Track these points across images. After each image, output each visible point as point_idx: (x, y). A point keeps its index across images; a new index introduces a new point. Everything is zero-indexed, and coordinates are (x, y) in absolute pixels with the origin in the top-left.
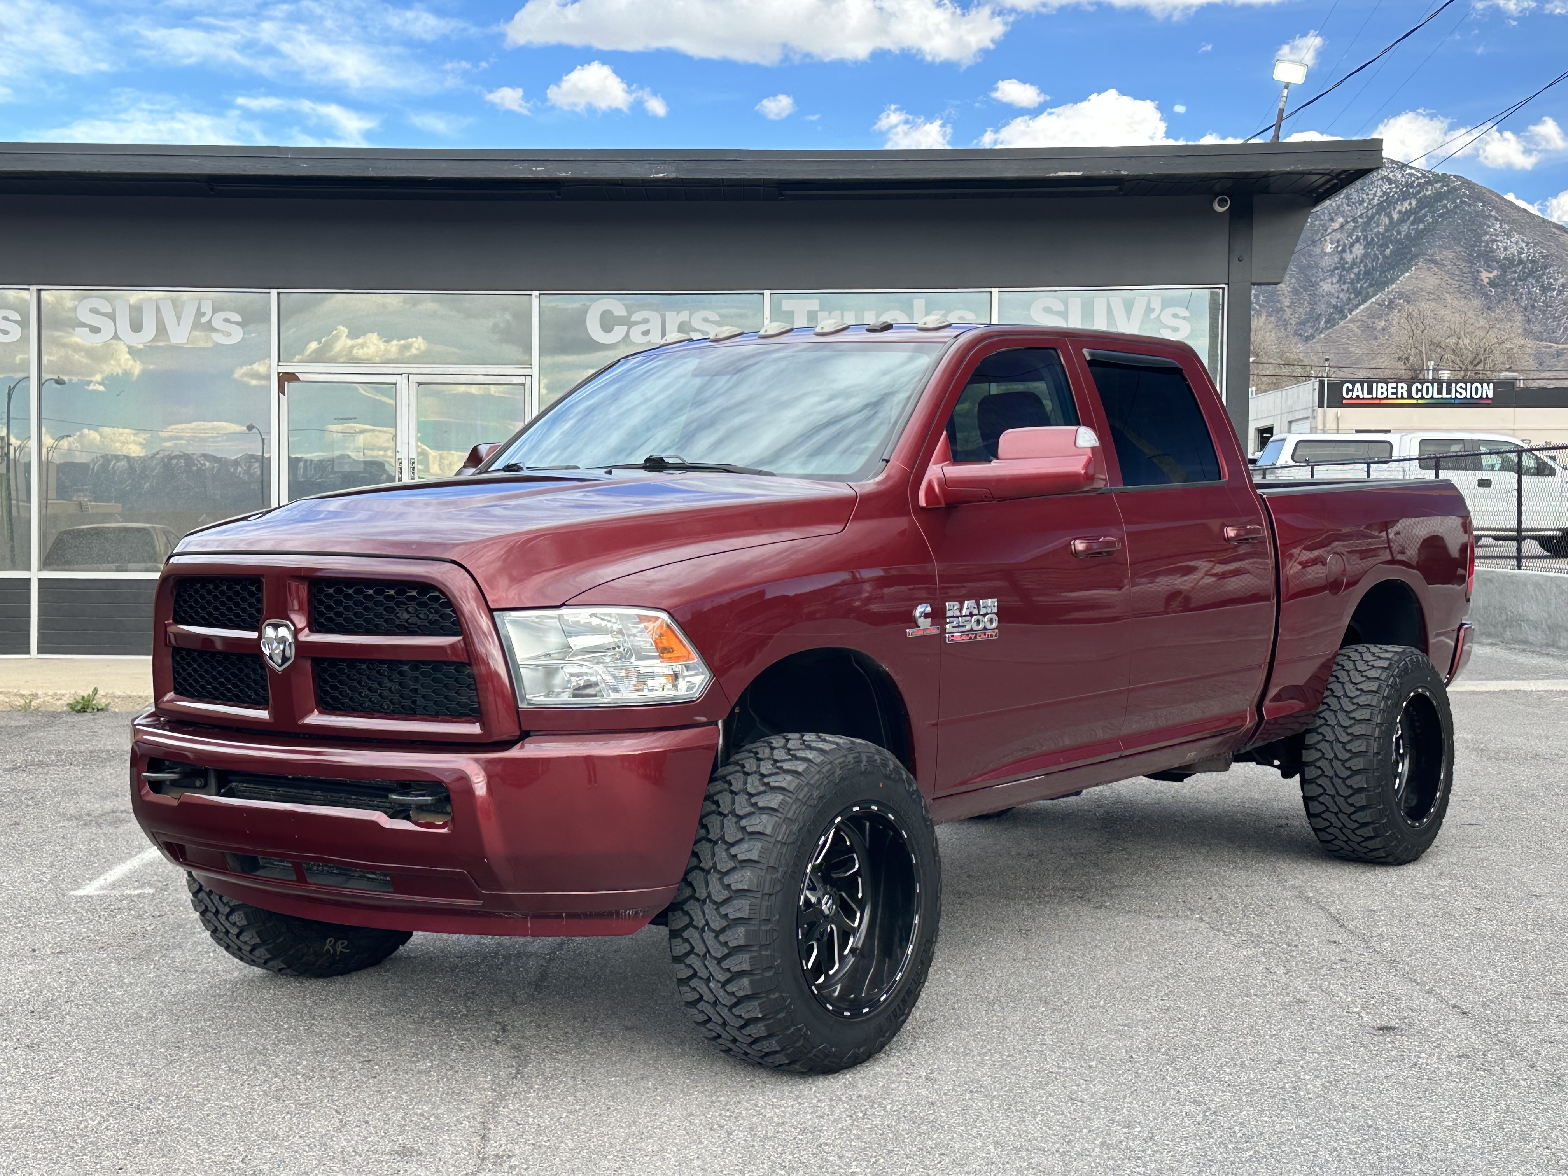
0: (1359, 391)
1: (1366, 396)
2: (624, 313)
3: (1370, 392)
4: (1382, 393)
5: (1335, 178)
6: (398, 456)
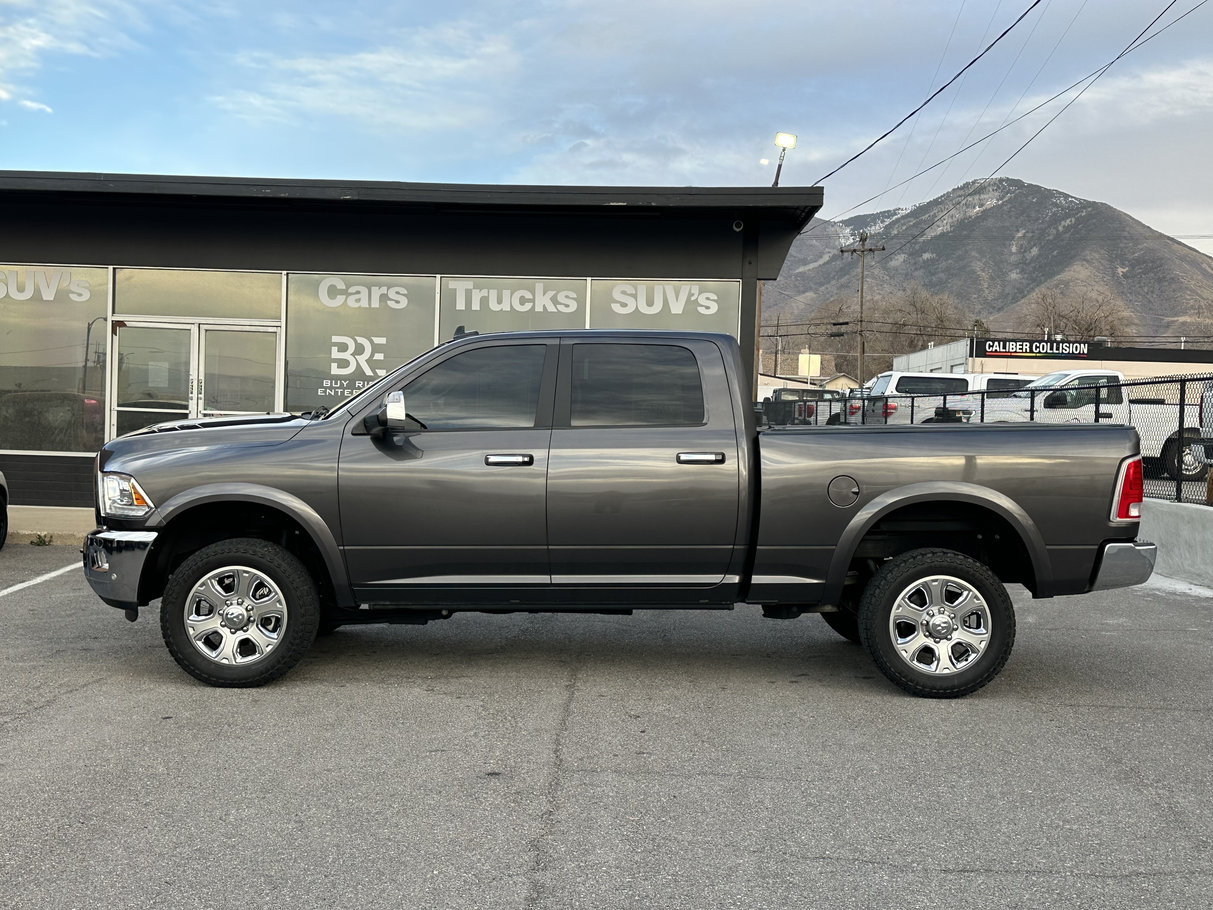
0: (996, 347)
1: (1002, 350)
2: (344, 288)
3: (1004, 347)
4: (1013, 349)
5: (803, 211)
6: (191, 378)
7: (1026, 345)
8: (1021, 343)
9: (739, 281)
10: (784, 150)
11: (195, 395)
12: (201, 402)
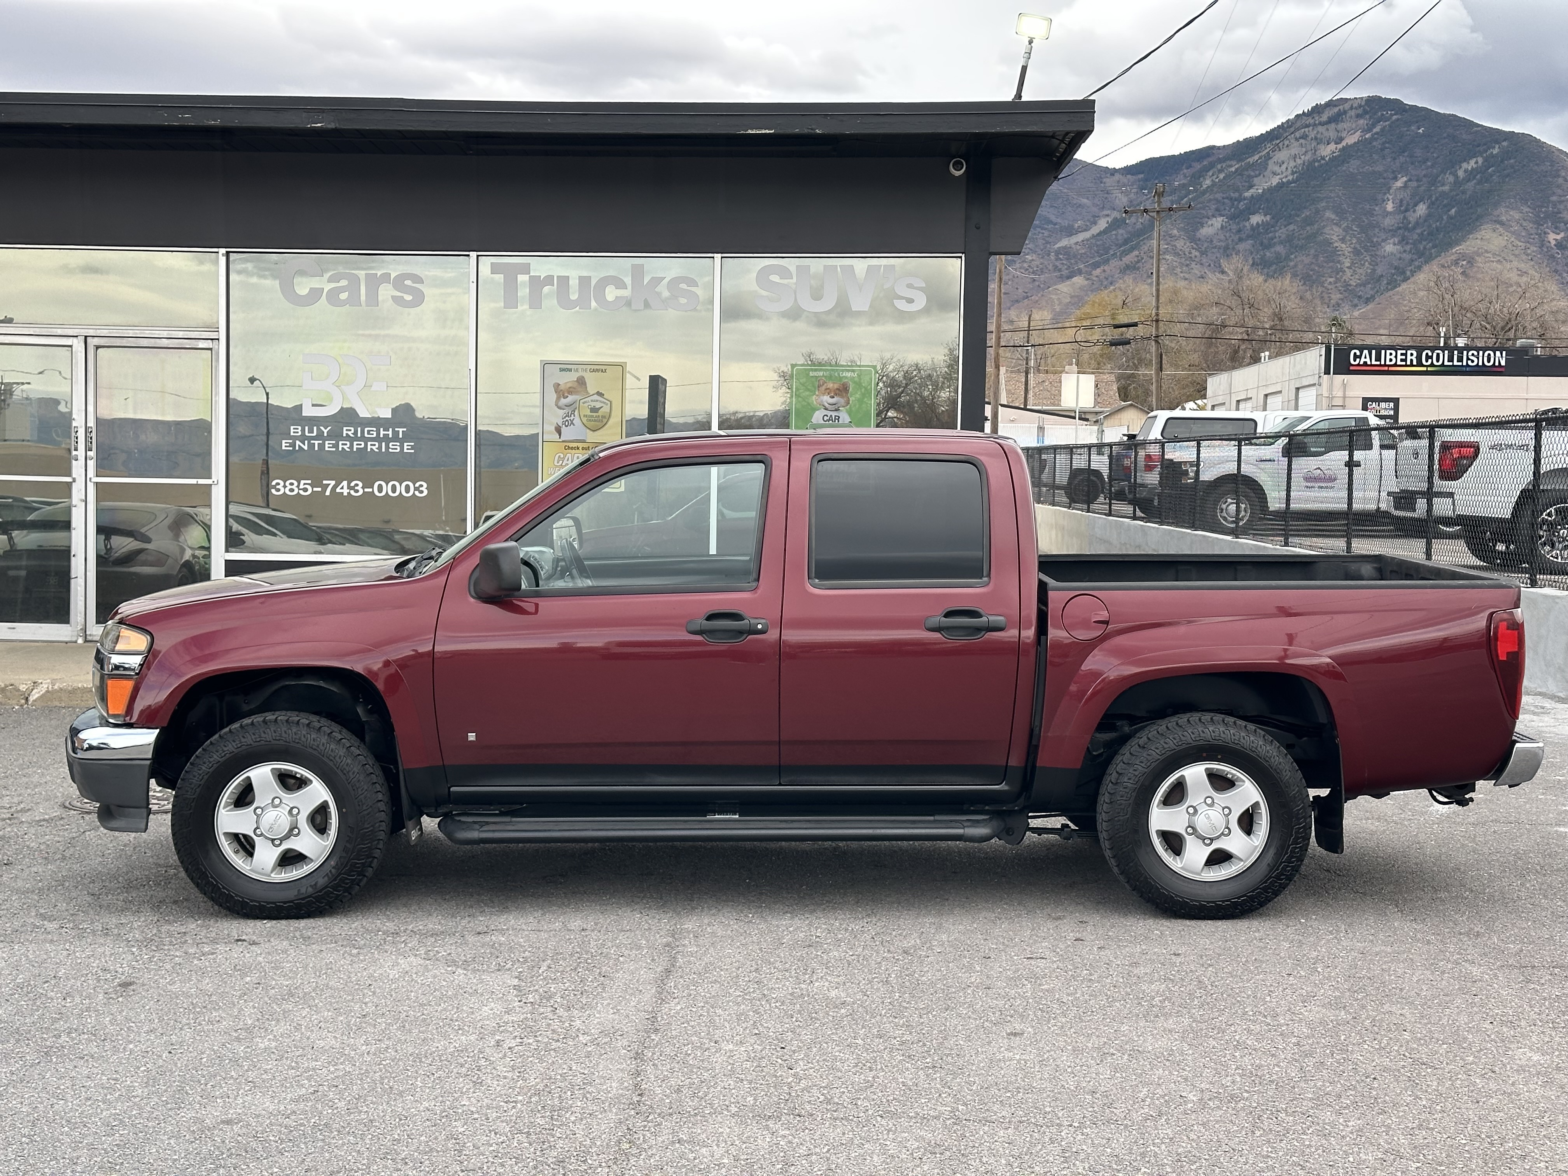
0: (1365, 358)
1: (1374, 362)
3: (1378, 358)
4: (1391, 360)
5: (1062, 141)
6: (74, 424)
7: (1412, 355)
8: (1404, 352)
9: (961, 257)
10: (1030, 42)
11: (81, 452)
12: (91, 464)
